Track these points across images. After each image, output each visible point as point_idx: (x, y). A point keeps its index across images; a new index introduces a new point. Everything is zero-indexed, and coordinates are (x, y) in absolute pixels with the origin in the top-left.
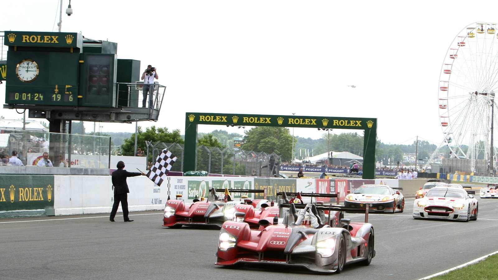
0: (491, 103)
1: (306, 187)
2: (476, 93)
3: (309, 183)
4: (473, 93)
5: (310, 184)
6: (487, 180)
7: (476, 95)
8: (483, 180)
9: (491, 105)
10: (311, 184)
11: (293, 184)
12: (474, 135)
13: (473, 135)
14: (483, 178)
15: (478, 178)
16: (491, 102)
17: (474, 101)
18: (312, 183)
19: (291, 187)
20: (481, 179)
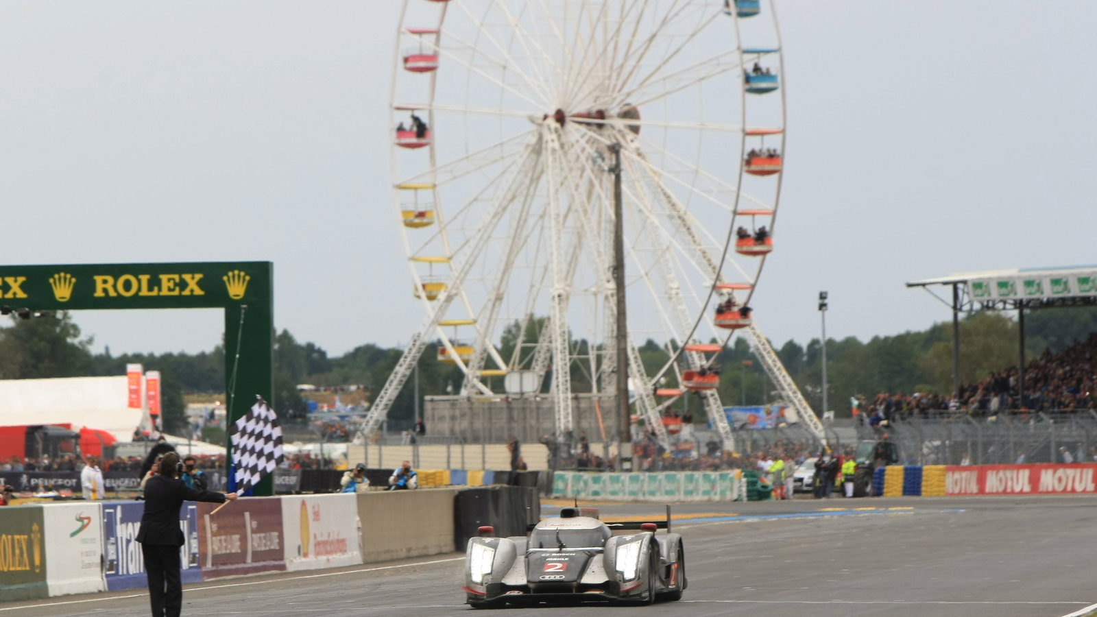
0: (610, 161)
1: (73, 534)
2: (560, 117)
3: (80, 519)
4: (546, 117)
5: (86, 521)
6: (617, 487)
7: (558, 125)
8: (596, 487)
9: (611, 170)
10: (88, 524)
11: (35, 527)
12: (559, 296)
13: (557, 299)
14: (596, 481)
15: (577, 479)
16: (607, 154)
17: (554, 151)
18: (89, 518)
19: (30, 537)
20: (590, 482)
